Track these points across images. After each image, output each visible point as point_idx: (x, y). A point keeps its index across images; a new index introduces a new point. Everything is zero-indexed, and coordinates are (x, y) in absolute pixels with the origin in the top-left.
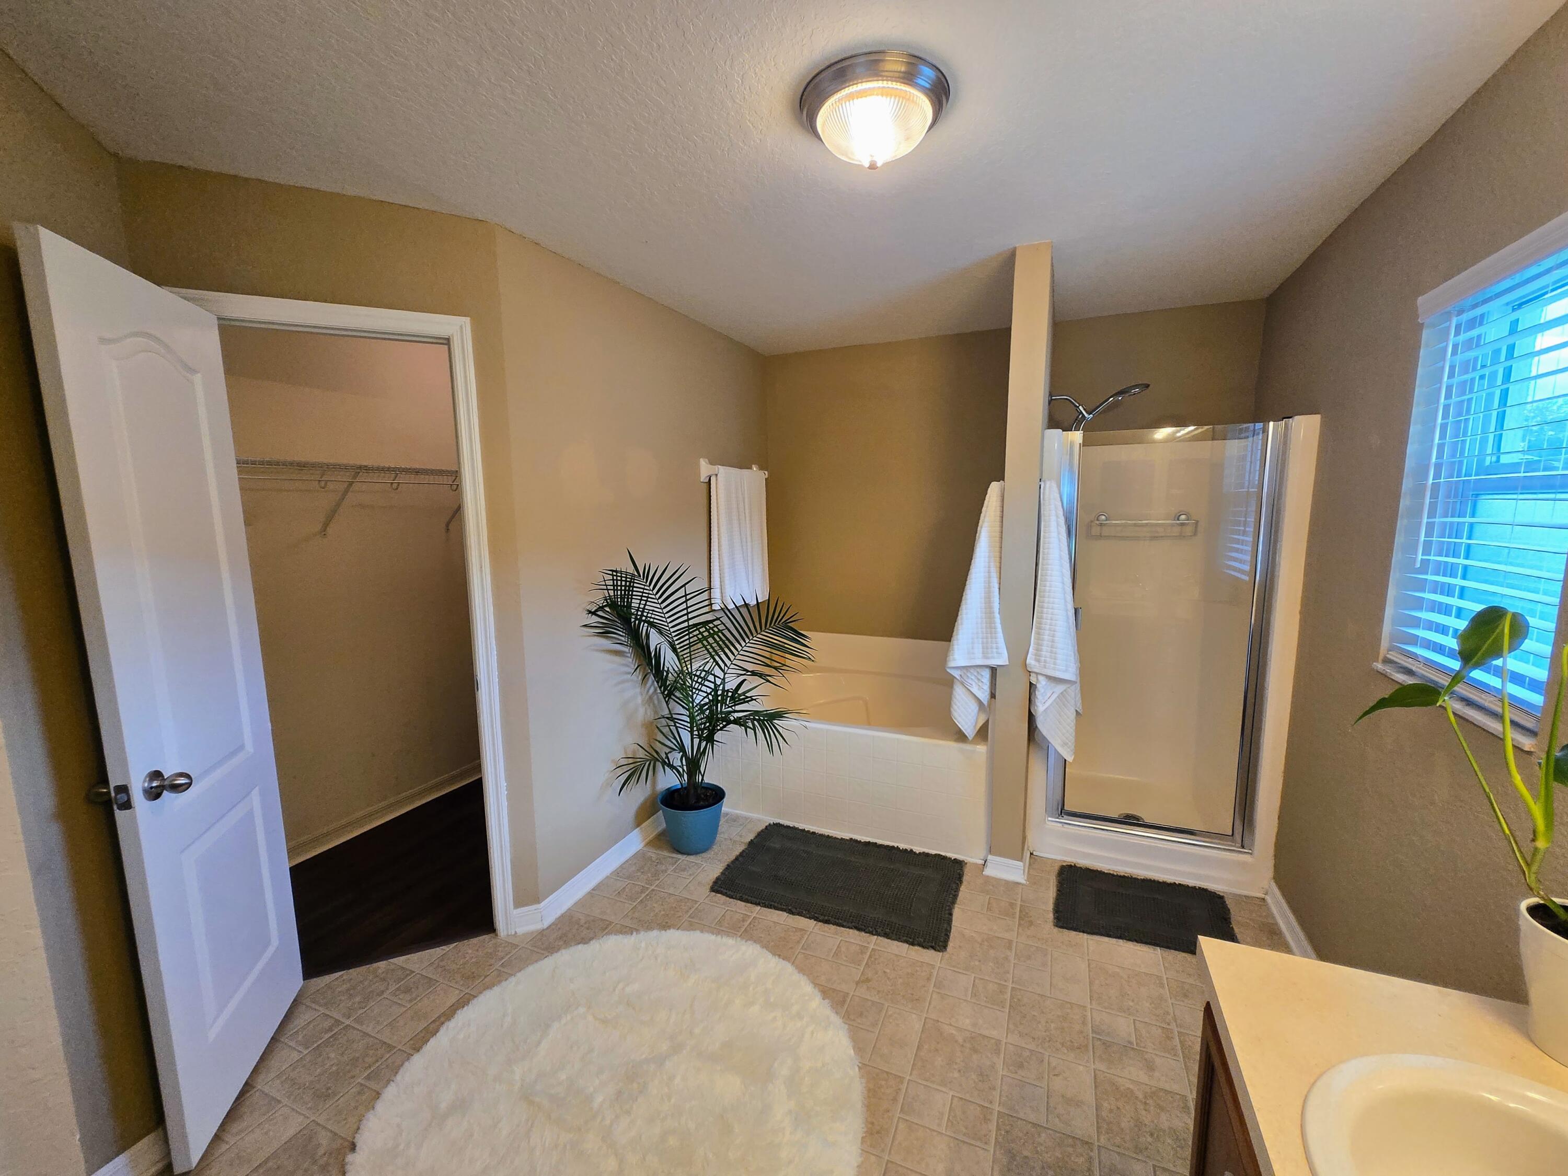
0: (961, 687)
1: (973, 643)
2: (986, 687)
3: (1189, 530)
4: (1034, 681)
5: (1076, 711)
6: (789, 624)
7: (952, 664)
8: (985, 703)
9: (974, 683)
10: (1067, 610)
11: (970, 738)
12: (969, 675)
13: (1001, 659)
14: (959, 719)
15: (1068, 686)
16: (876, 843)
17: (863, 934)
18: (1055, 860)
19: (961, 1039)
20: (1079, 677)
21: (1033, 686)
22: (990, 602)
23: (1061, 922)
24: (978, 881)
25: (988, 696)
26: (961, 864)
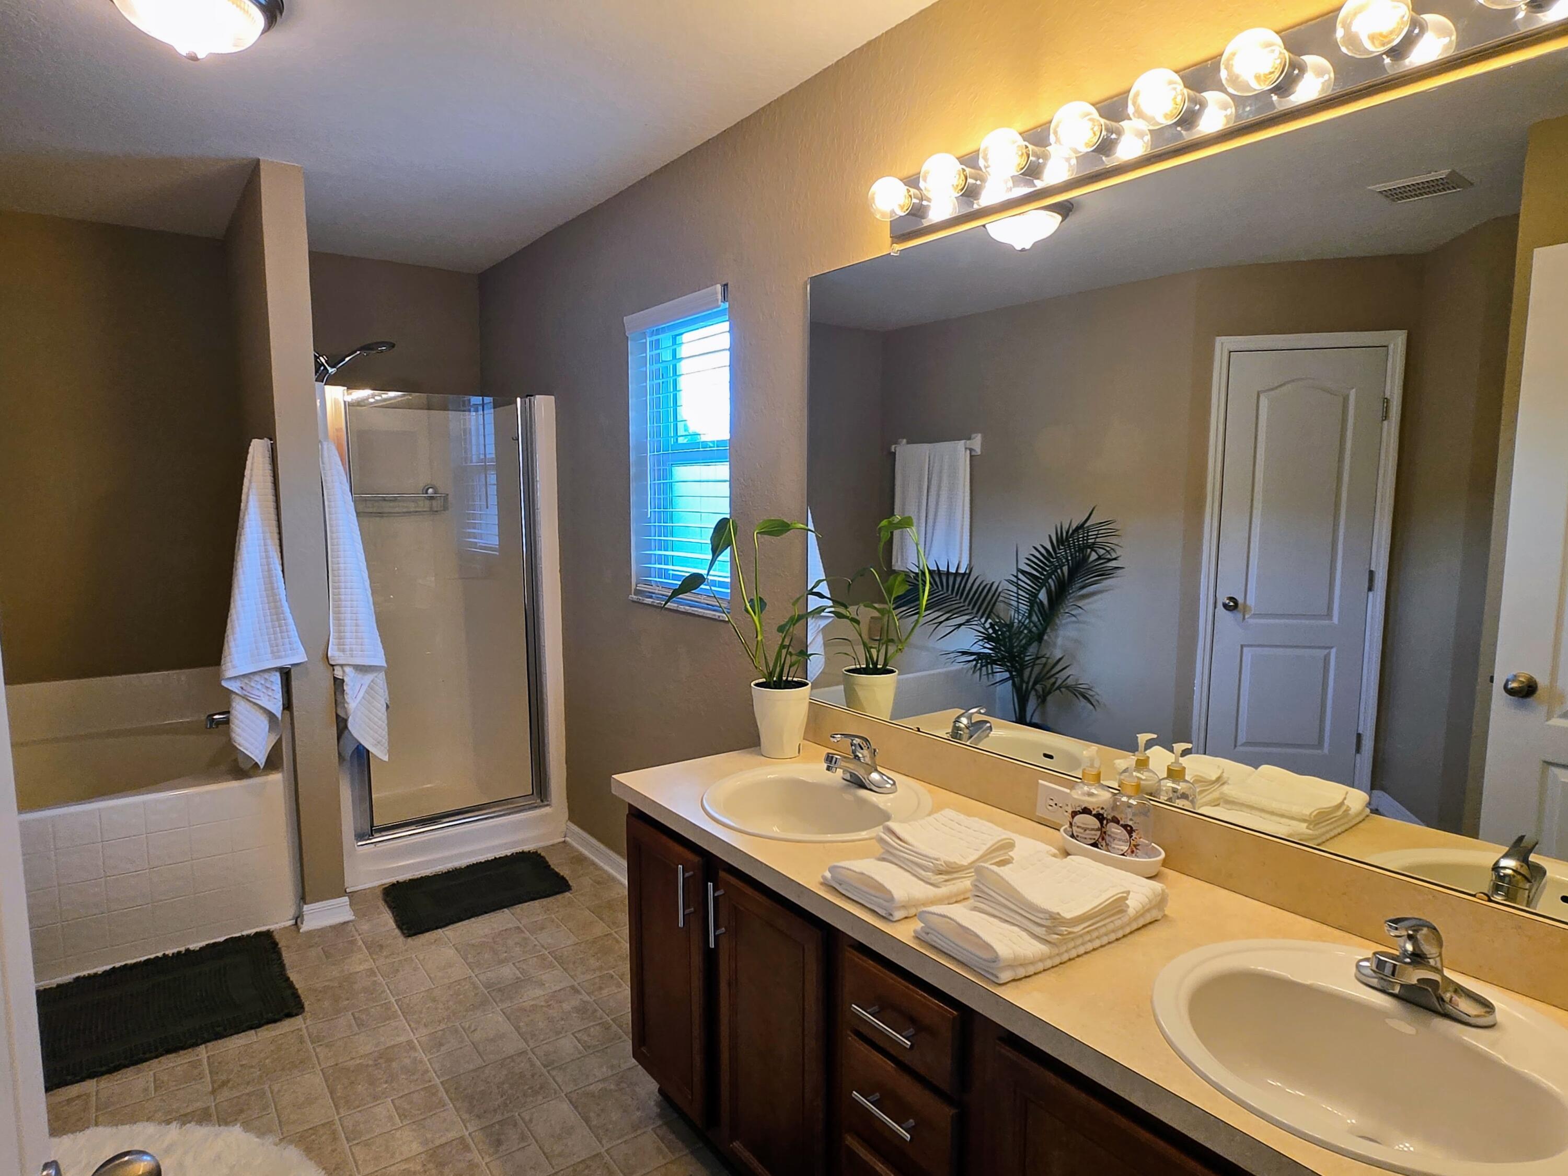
0: (243, 702)
1: (255, 642)
2: (279, 696)
3: (437, 505)
4: (338, 673)
5: (387, 705)
7: (229, 673)
8: (279, 715)
9: (262, 695)
11: (262, 767)
12: (253, 684)
13: (296, 655)
14: (247, 745)
15: (376, 674)
16: (126, 965)
17: (182, 1052)
18: (374, 888)
19: (371, 1062)
20: (386, 661)
21: (338, 684)
22: (273, 589)
23: (412, 932)
24: (299, 941)
25: (281, 708)
26: (268, 934)
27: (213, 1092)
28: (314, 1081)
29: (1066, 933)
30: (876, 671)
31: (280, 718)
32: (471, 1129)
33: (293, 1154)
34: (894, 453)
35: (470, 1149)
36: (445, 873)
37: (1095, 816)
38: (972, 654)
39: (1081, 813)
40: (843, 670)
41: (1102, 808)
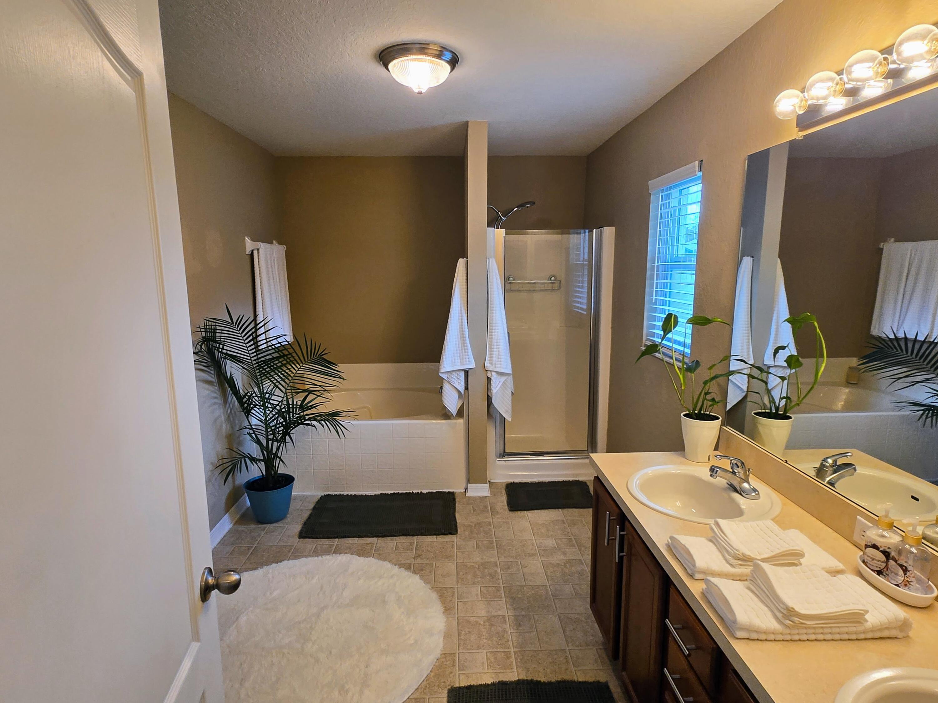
0: (448, 384)
1: (454, 356)
2: (463, 383)
3: (556, 286)
4: (489, 376)
5: (512, 392)
6: (323, 356)
7: (442, 370)
8: (463, 392)
9: (455, 381)
10: (505, 334)
11: (454, 416)
12: (452, 376)
13: (471, 364)
14: (447, 403)
15: (507, 377)
16: (398, 493)
17: (409, 537)
18: (503, 483)
19: (477, 566)
20: (512, 371)
21: (489, 379)
22: (463, 331)
23: (512, 509)
24: (464, 500)
25: (464, 389)
26: (453, 494)
27: (414, 558)
28: (451, 567)
29: (797, 622)
30: (776, 416)
31: (463, 393)
32: (510, 614)
33: (434, 596)
34: (882, 249)
35: (506, 623)
36: (537, 483)
37: (881, 551)
38: (922, 405)
39: (870, 547)
40: (753, 412)
41: (889, 548)
